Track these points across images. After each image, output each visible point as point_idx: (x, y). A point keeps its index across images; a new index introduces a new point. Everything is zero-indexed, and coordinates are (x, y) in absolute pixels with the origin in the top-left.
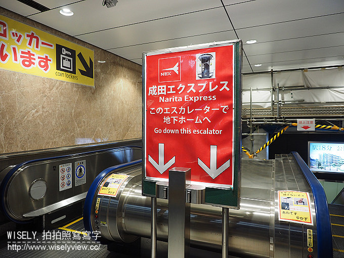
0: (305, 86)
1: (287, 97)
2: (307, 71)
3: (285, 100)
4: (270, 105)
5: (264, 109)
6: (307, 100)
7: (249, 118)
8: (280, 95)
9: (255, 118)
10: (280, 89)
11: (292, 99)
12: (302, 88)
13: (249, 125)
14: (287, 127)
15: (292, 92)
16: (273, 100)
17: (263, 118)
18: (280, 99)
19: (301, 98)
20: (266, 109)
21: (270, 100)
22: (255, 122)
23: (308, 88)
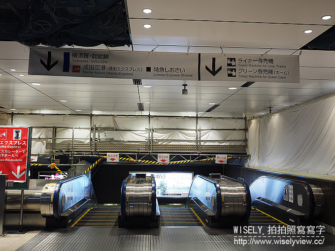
0: (115, 129)
1: (102, 136)
2: (116, 117)
3: (101, 138)
4: (88, 141)
5: (84, 144)
6: (116, 139)
7: (71, 152)
8: (97, 134)
9: (76, 152)
10: (97, 129)
11: (106, 138)
12: (112, 129)
13: (71, 157)
14: (100, 159)
15: (105, 132)
16: (92, 137)
17: (82, 152)
18: (97, 137)
19: (111, 137)
20: (86, 144)
21: (89, 138)
22: (76, 154)
23: (117, 130)
